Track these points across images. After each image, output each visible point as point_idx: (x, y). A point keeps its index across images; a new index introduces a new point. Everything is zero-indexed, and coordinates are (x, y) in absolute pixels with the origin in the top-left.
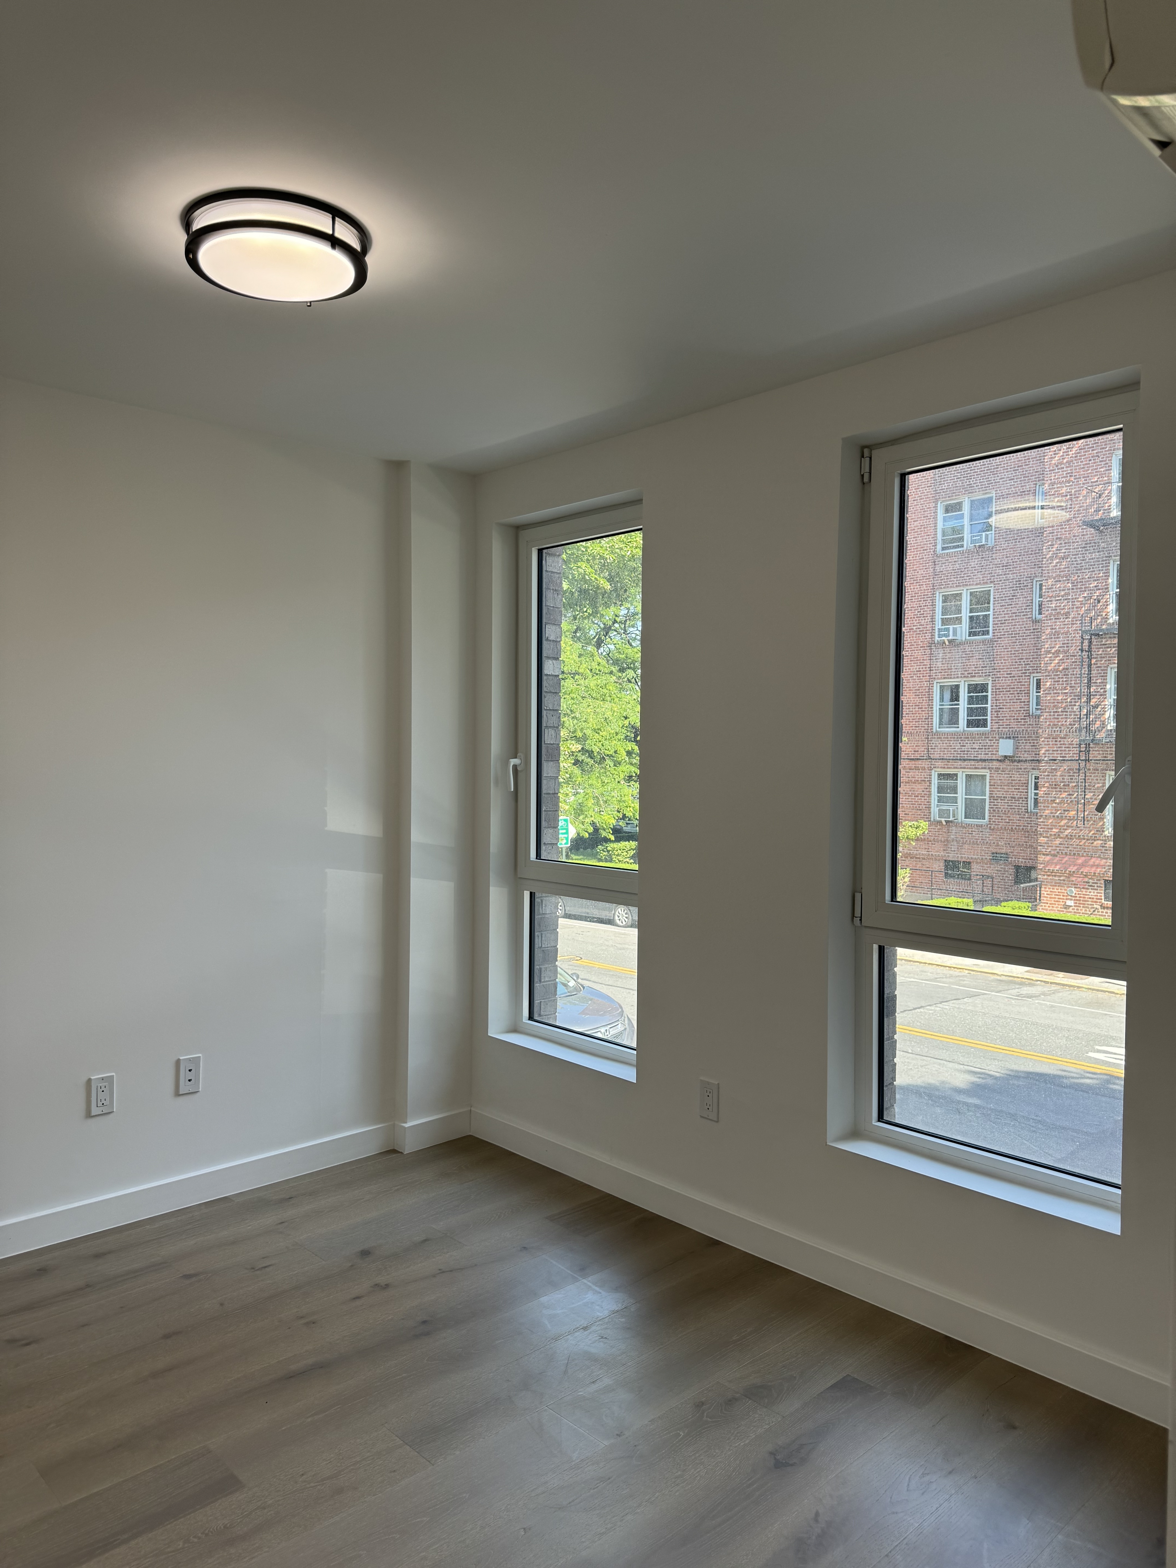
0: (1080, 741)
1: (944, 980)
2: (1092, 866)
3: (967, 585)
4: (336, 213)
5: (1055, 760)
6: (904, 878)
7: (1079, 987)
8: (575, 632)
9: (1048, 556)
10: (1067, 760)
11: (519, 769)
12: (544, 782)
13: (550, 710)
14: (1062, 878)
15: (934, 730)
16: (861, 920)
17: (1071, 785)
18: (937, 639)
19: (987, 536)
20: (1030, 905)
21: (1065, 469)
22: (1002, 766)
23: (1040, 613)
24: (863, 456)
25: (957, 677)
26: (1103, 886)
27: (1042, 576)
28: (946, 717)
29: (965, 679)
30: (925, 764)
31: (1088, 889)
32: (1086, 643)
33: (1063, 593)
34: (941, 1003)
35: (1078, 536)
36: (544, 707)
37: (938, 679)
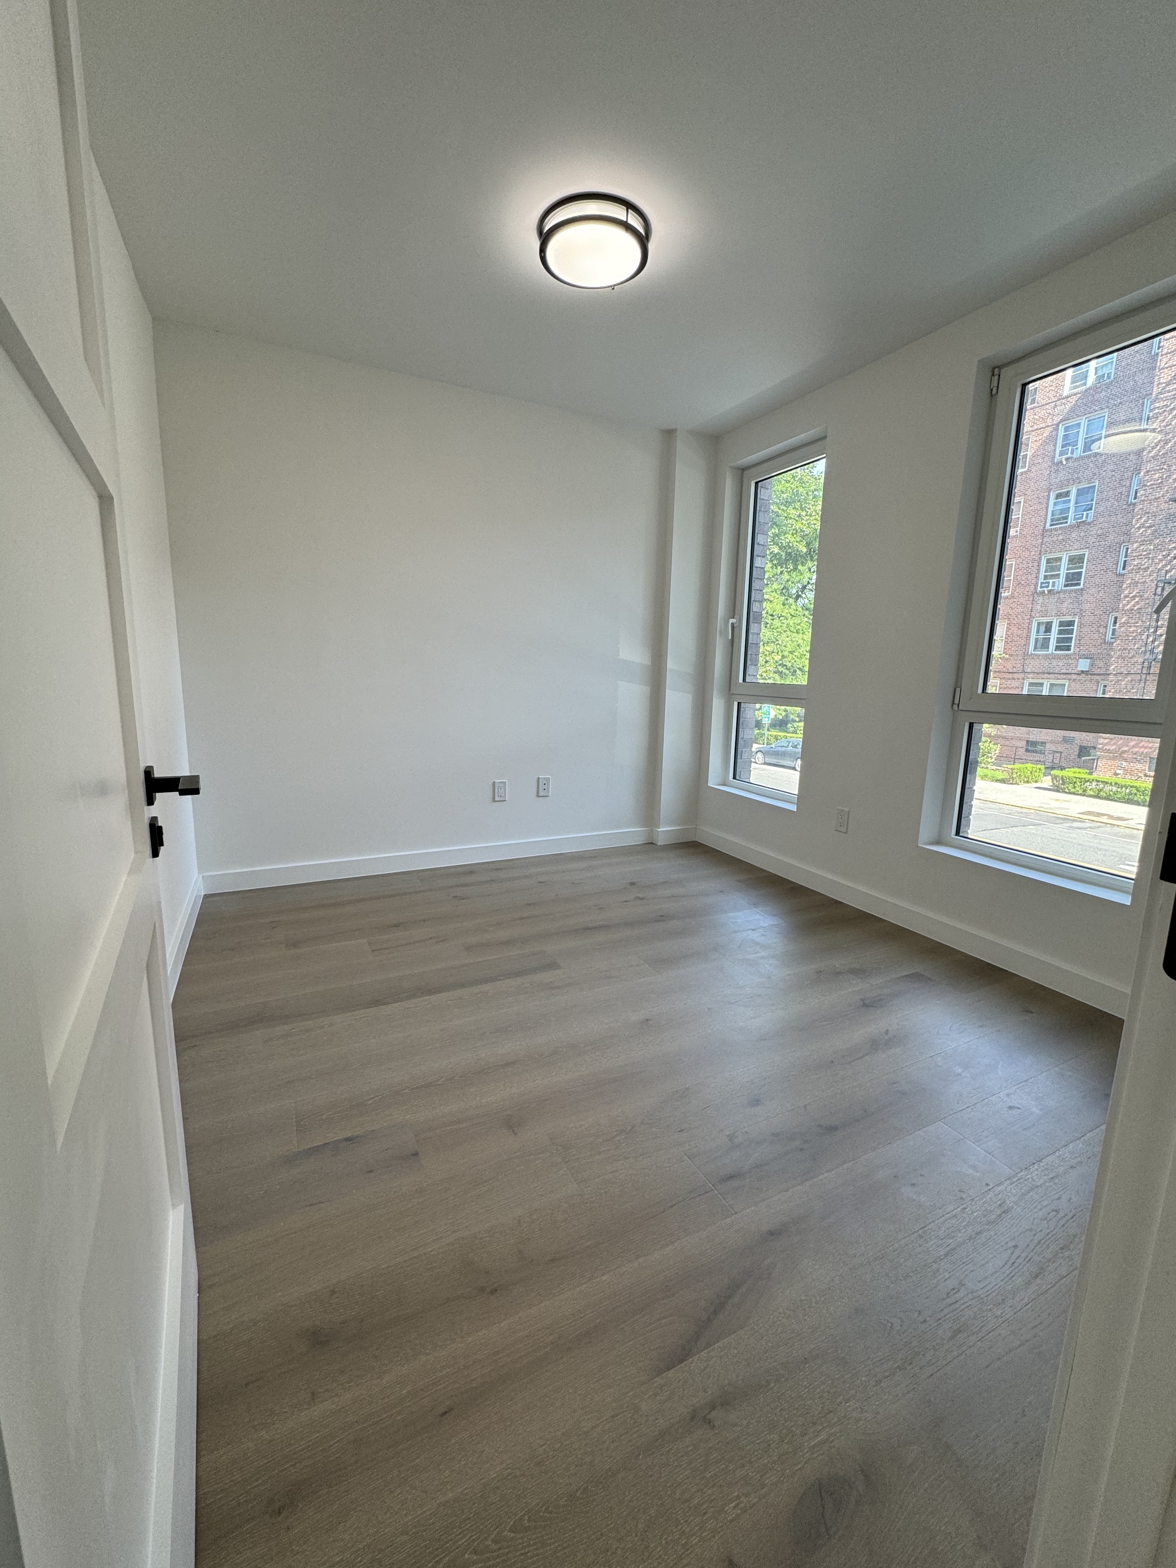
0: (1144, 660)
1: (1016, 814)
2: (1141, 747)
3: (1067, 551)
4: (629, 206)
5: (1122, 673)
6: (995, 750)
7: (1118, 826)
8: (783, 589)
9: (1136, 526)
10: (1132, 674)
11: (735, 625)
12: (750, 636)
13: (757, 590)
14: (1115, 755)
15: (1030, 653)
16: (958, 706)
17: (1132, 691)
18: (1039, 589)
19: (1087, 514)
20: (1088, 771)
21: (1160, 460)
22: (1079, 678)
23: (1124, 569)
24: (993, 375)
25: (1052, 616)
26: (1148, 761)
27: (1129, 542)
28: (1039, 645)
29: (1058, 617)
30: (1021, 676)
31: (1135, 763)
32: (1159, 589)
33: (1145, 553)
34: (1012, 827)
35: (1164, 510)
36: (753, 588)
37: (1037, 617)
